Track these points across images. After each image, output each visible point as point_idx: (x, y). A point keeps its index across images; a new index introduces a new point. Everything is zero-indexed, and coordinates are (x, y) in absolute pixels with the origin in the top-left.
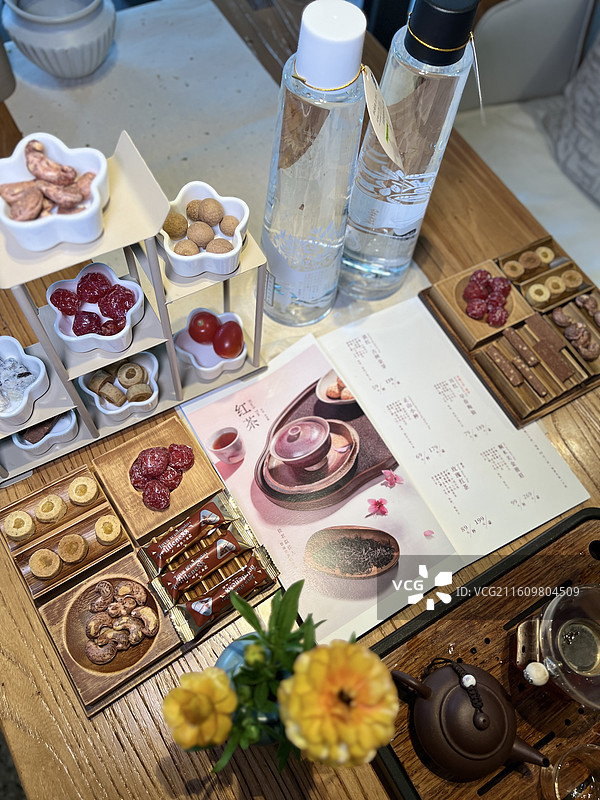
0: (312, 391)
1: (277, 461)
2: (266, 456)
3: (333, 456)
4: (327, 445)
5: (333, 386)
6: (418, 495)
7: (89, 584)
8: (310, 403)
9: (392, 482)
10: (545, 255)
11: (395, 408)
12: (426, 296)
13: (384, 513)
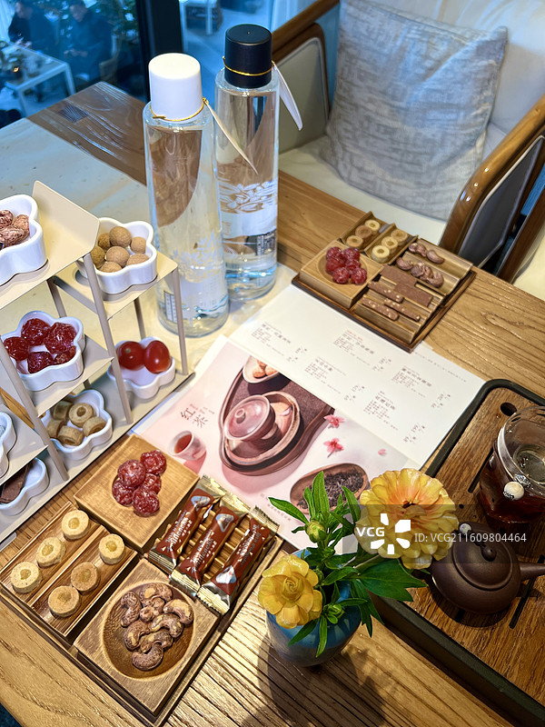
0: (241, 378)
1: (235, 442)
2: (224, 442)
3: (280, 421)
4: (272, 414)
5: (257, 368)
6: (360, 426)
7: (113, 603)
8: (243, 389)
9: (336, 423)
10: (372, 226)
11: (312, 369)
12: (298, 281)
13: (340, 449)
